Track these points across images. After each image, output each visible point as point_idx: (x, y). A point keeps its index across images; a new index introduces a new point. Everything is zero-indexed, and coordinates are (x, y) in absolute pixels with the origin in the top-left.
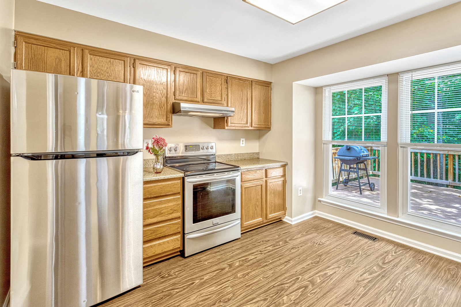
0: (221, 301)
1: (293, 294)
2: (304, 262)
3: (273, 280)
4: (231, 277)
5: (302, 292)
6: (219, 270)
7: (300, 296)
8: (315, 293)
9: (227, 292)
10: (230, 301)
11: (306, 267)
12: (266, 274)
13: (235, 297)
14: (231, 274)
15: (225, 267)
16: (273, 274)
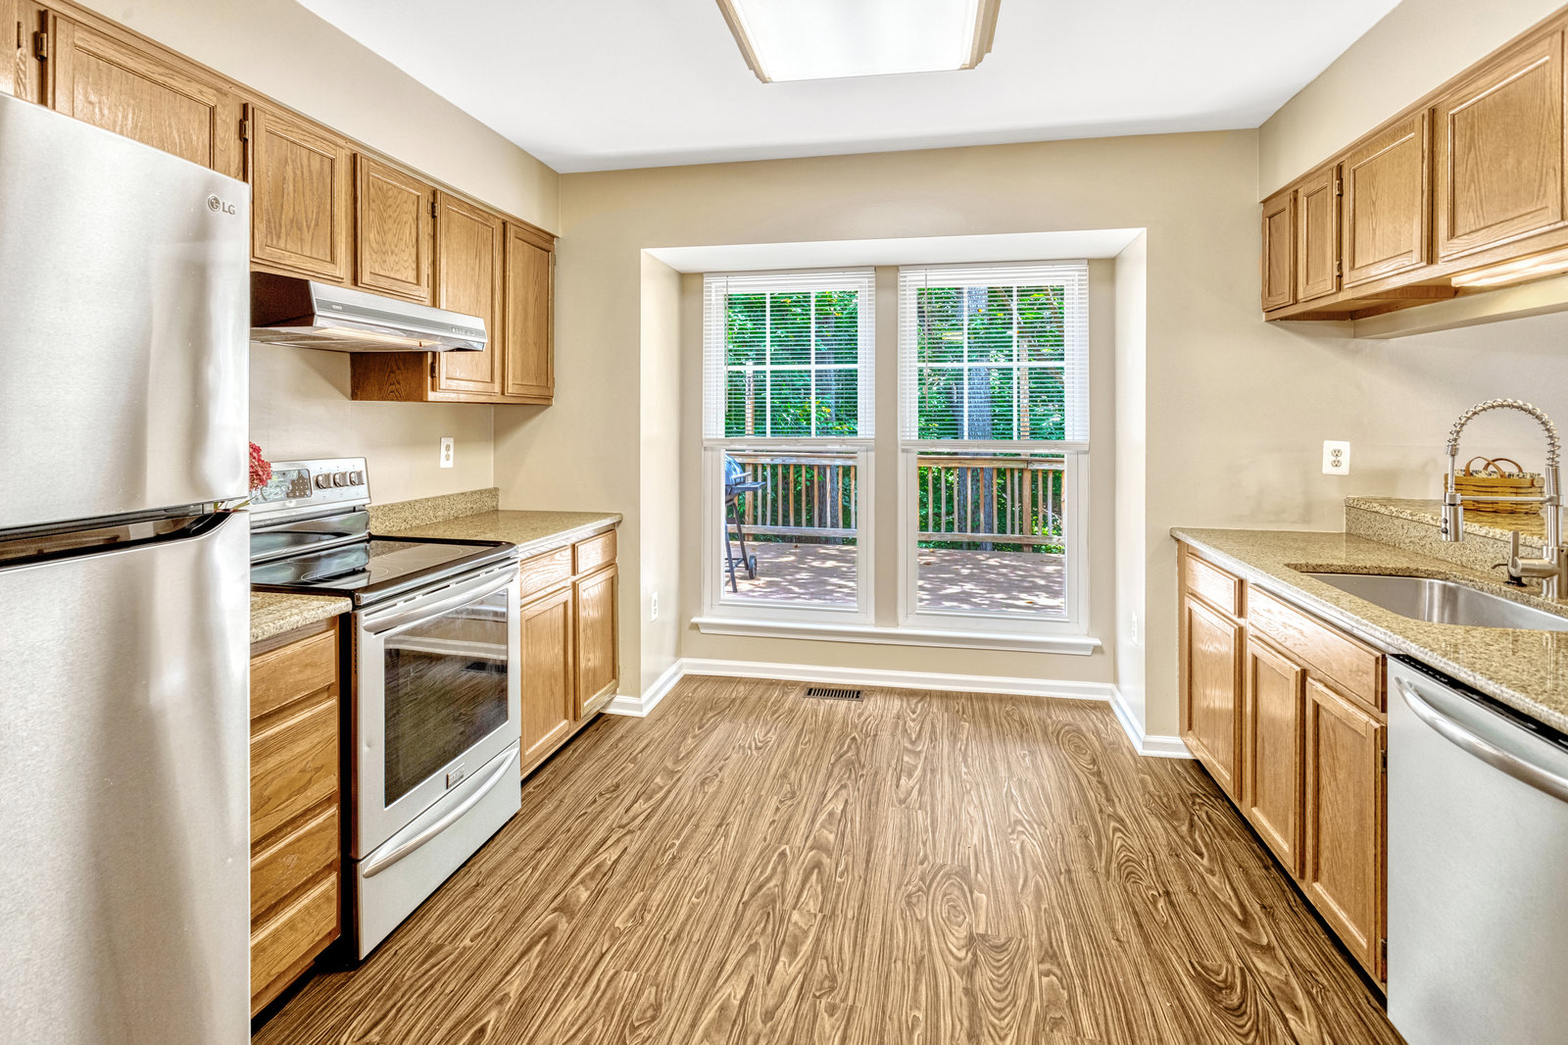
0: (636, 1024)
1: (804, 897)
2: (762, 808)
3: (729, 889)
4: (600, 940)
5: (820, 880)
6: (538, 942)
7: (822, 893)
8: (846, 868)
9: (628, 989)
10: (664, 1010)
11: (777, 818)
12: (695, 881)
13: (665, 989)
14: (594, 933)
15: (549, 922)
16: (715, 874)
